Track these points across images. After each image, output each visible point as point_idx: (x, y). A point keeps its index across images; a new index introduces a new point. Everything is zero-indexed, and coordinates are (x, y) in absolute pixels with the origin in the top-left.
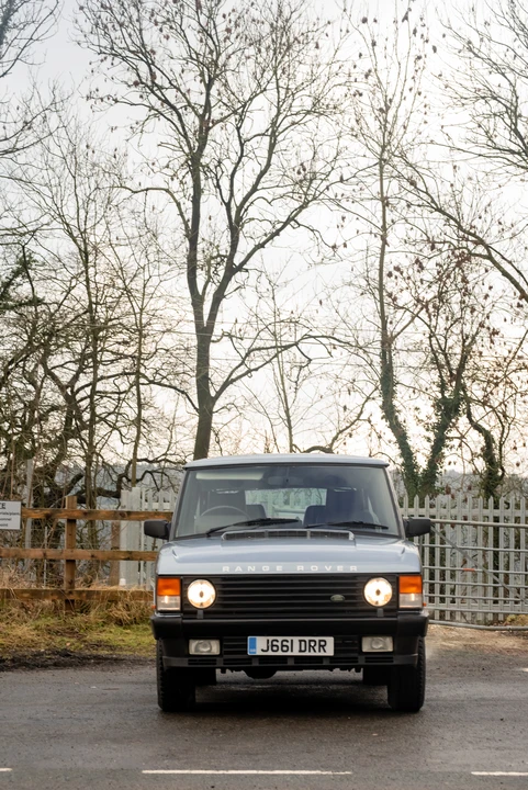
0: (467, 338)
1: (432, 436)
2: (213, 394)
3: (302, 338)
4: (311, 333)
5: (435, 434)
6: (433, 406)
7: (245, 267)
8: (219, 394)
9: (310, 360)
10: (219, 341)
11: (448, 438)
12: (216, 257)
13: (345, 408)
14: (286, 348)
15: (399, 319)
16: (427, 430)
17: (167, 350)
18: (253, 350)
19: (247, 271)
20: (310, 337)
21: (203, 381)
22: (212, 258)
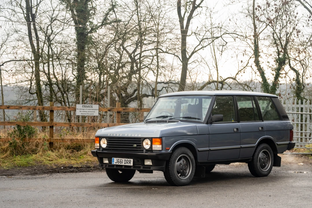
0: (288, 33)
1: (274, 73)
2: (188, 57)
3: (224, 34)
4: (227, 32)
5: (276, 72)
6: (275, 61)
7: (200, 6)
8: (190, 57)
9: (227, 43)
10: (190, 35)
11: (280, 74)
12: (189, 2)
13: (242, 61)
14: (217, 38)
15: (261, 26)
16: (273, 71)
17: (171, 39)
18: (204, 39)
19: (202, 7)
20: (227, 33)
21: (184, 52)
22: (187, 2)
